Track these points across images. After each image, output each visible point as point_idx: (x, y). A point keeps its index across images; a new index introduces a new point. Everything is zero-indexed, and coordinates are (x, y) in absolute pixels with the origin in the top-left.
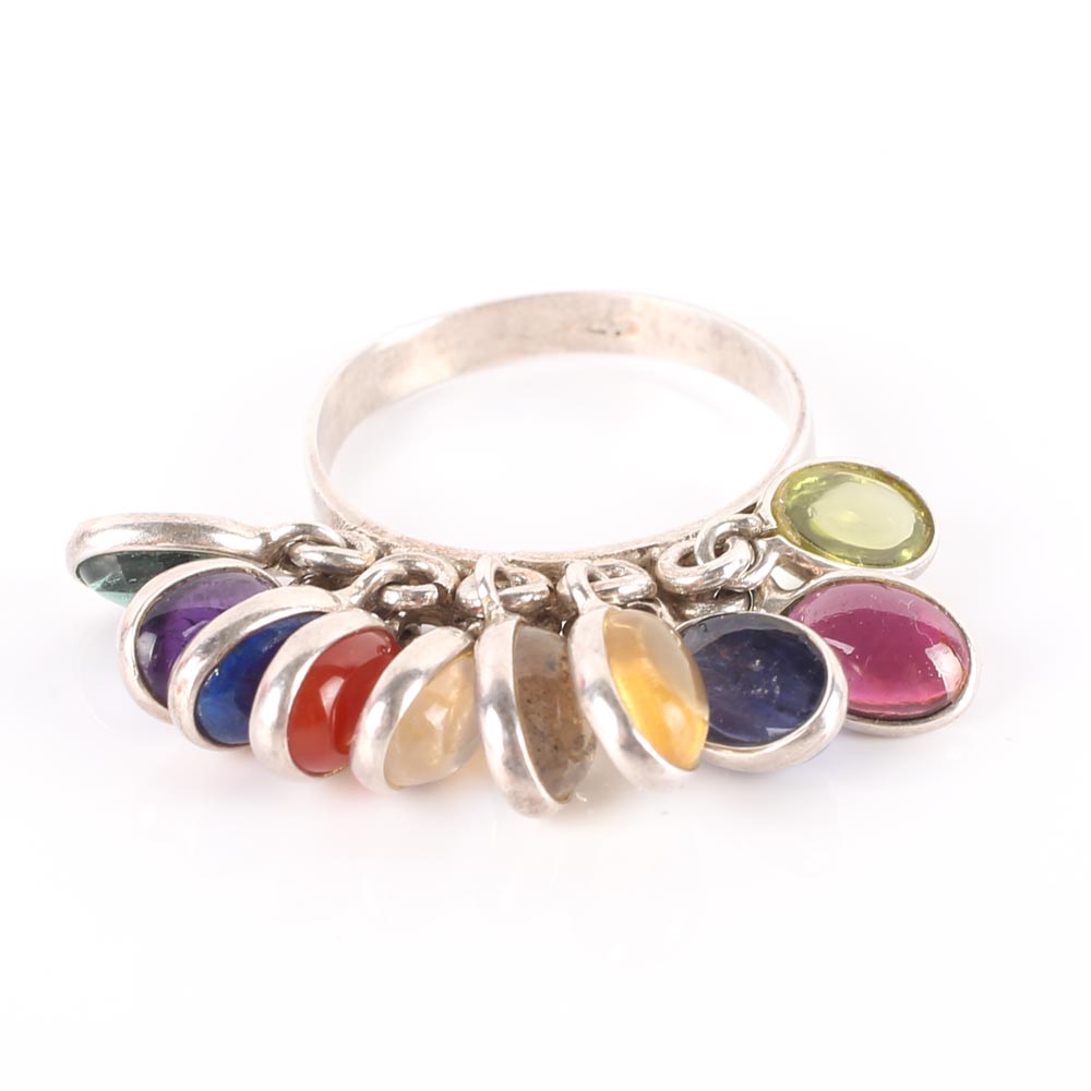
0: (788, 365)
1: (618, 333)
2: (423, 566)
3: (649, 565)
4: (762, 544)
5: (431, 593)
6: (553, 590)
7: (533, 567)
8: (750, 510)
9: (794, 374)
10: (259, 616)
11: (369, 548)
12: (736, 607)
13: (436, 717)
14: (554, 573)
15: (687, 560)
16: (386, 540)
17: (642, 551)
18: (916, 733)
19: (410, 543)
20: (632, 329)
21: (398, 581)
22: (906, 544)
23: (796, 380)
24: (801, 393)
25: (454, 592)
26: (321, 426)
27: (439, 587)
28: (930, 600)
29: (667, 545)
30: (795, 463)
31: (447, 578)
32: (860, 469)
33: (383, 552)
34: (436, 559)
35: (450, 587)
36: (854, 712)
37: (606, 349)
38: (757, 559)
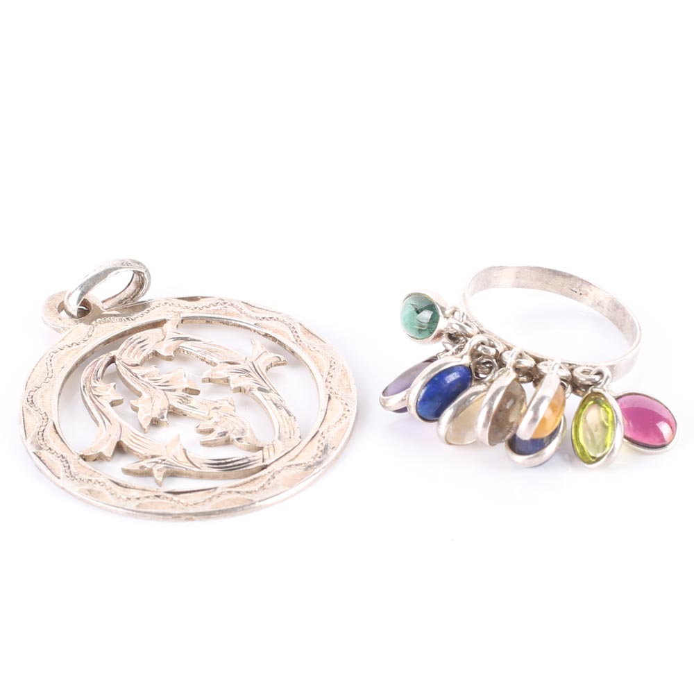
1: (581, 294)
2: (493, 342)
3: (572, 370)
5: (493, 351)
6: (535, 366)
7: (531, 356)
10: (446, 364)
11: (476, 330)
14: (538, 360)
16: (483, 329)
17: (570, 365)
18: (651, 454)
19: (490, 333)
20: (587, 294)
25: (501, 355)
27: (497, 350)
28: (667, 408)
29: (579, 366)
31: (500, 348)
34: (498, 341)
35: (500, 352)
37: (575, 298)
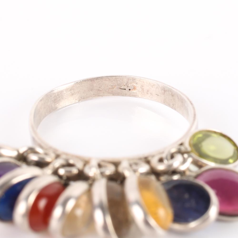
0: (188, 99)
1: (130, 90)
2: (71, 162)
3: (148, 162)
4: (186, 156)
6: (116, 170)
8: (181, 144)
9: (190, 102)
11: (53, 155)
12: (176, 177)
13: (79, 212)
14: (116, 164)
15: (161, 160)
16: (59, 153)
19: (66, 154)
20: (134, 88)
21: (63, 166)
22: (231, 158)
23: (192, 104)
24: (194, 108)
26: (34, 117)
27: (78, 168)
30: (194, 130)
32: (215, 133)
33: (58, 156)
36: (221, 213)
37: (126, 95)
38: (184, 161)
